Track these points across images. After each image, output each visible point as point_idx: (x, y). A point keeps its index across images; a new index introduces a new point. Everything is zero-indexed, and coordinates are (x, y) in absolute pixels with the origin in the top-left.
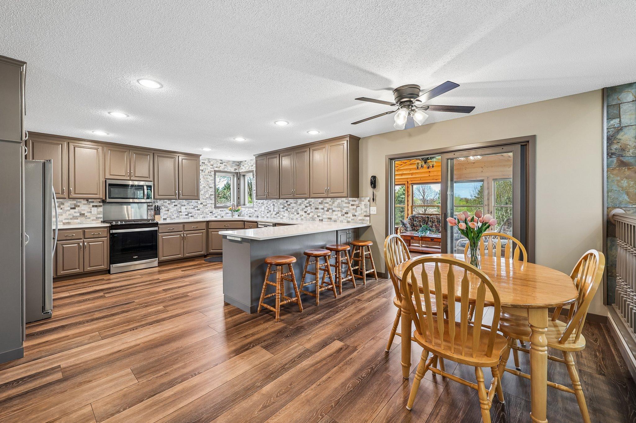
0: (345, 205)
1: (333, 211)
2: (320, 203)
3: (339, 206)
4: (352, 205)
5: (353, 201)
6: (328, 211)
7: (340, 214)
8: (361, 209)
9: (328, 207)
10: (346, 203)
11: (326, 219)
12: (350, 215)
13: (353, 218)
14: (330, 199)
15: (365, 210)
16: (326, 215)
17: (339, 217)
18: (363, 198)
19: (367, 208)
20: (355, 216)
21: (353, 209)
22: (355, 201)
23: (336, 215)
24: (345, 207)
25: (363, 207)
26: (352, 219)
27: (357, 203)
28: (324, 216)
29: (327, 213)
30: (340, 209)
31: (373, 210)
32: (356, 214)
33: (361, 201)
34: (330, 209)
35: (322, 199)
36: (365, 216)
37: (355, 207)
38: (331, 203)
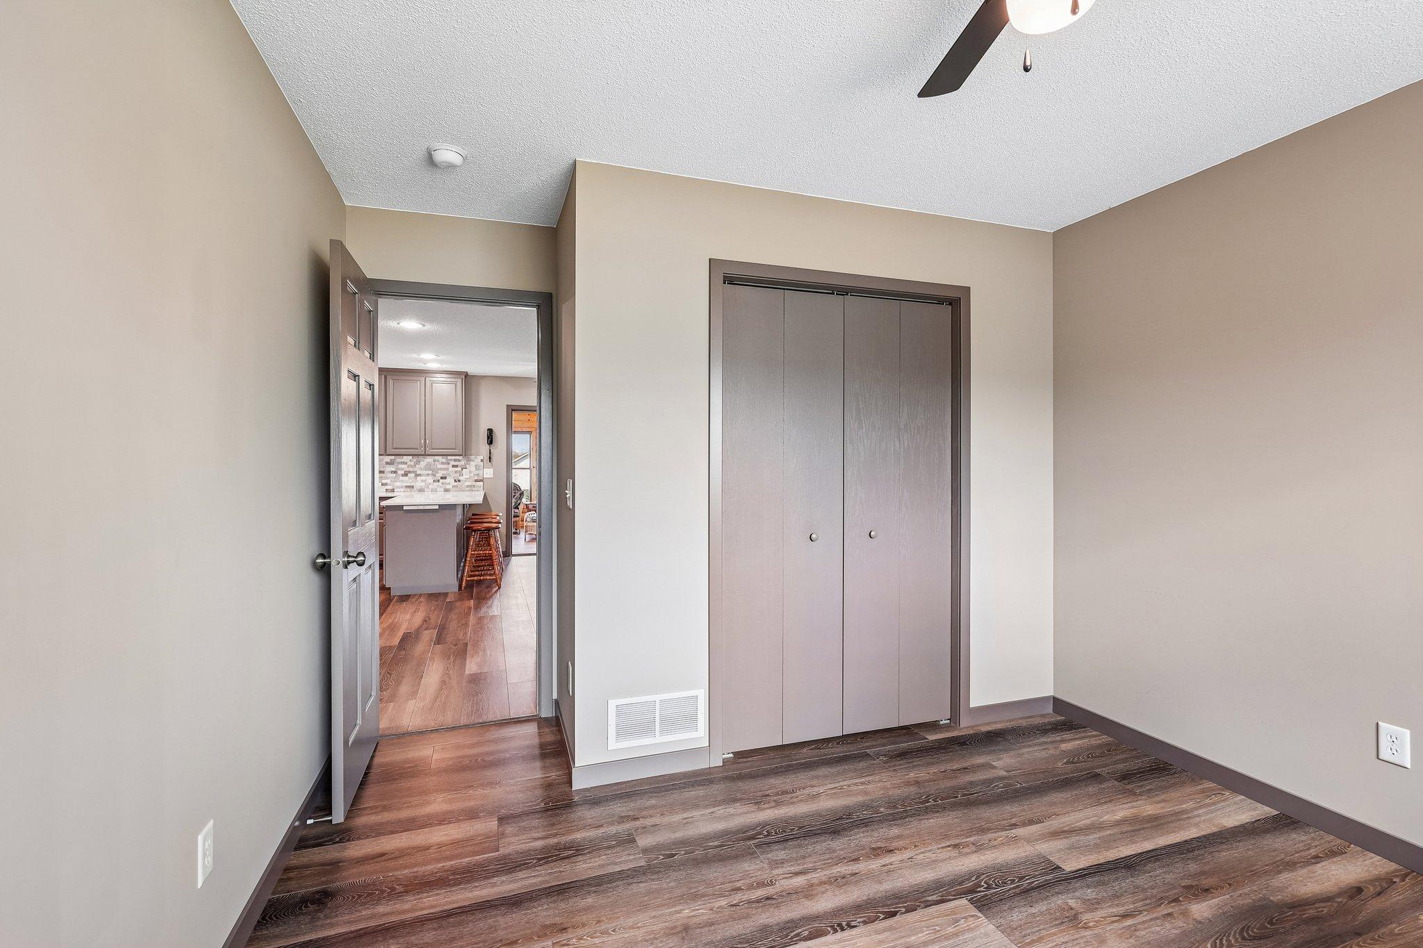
0: (440, 466)
1: (417, 475)
2: (387, 463)
3: (428, 467)
4: (453, 466)
5: (455, 460)
6: (406, 475)
7: (430, 479)
8: (470, 472)
9: (407, 470)
10: (442, 463)
11: (402, 488)
12: (450, 480)
13: (456, 484)
14: (411, 457)
15: (477, 472)
16: (403, 481)
17: (430, 484)
18: (473, 457)
19: (479, 469)
20: (459, 481)
21: (456, 472)
22: (459, 461)
23: (422, 481)
24: (441, 469)
25: (473, 469)
26: (453, 487)
27: (462, 463)
28: (398, 484)
29: (402, 478)
30: (430, 472)
31: (488, 473)
32: (461, 478)
33: (469, 460)
34: (410, 472)
35: (393, 457)
36: (476, 481)
37: (459, 469)
38: (412, 463)
